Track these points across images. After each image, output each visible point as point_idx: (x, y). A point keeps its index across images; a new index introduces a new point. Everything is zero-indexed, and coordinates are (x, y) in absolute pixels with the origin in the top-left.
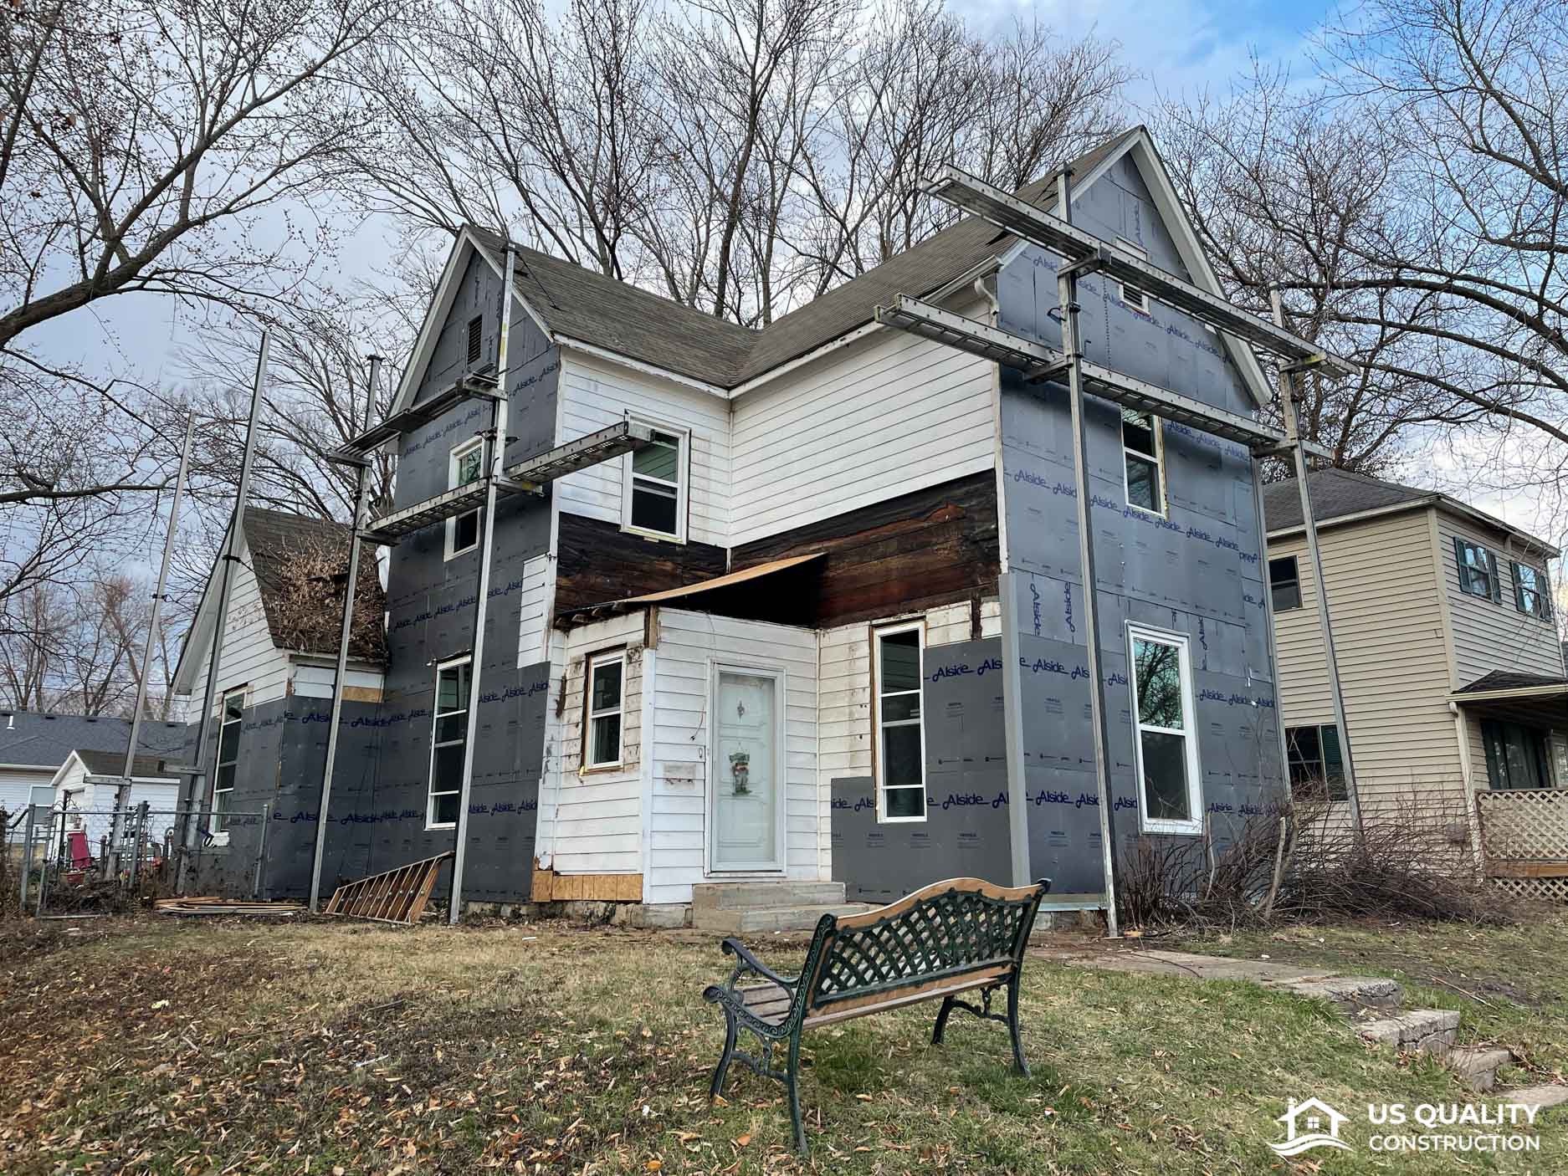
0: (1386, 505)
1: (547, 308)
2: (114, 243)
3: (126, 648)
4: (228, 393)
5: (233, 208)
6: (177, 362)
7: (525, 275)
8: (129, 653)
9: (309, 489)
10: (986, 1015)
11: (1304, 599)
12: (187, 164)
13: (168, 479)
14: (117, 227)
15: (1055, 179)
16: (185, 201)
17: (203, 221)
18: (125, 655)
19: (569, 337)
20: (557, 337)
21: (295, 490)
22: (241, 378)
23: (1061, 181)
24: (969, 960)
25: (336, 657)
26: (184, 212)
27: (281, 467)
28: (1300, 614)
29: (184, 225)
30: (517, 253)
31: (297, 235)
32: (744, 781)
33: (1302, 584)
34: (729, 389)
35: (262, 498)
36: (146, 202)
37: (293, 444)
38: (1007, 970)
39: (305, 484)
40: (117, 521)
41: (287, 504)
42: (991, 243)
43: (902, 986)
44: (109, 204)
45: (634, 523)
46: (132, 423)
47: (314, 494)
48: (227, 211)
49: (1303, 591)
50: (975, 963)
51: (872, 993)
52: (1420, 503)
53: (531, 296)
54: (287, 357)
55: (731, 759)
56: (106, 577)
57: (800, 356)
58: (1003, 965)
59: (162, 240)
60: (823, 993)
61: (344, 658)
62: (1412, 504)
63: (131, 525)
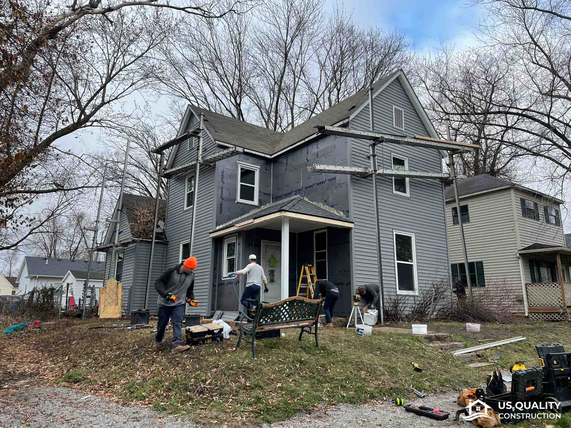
0: (497, 187)
1: (214, 132)
2: (83, 112)
3: (83, 236)
4: (116, 153)
5: (118, 97)
6: (100, 142)
7: (207, 121)
8: (84, 238)
9: (143, 184)
10: (310, 333)
11: (471, 219)
12: (104, 87)
13: (99, 184)
14: (83, 107)
15: (368, 91)
16: (103, 97)
17: (109, 102)
18: (83, 239)
19: (220, 141)
20: (216, 141)
21: (138, 184)
22: (120, 147)
23: (370, 92)
24: (303, 318)
25: (151, 240)
26: (103, 100)
27: (134, 177)
28: (469, 224)
29: (103, 104)
30: (204, 116)
31: (139, 108)
32: (273, 278)
33: (470, 214)
34: (271, 155)
35: (127, 187)
36: (92, 99)
37: (137, 169)
38: (314, 321)
39: (142, 183)
40: (82, 195)
41: (136, 189)
42: (350, 110)
43: (282, 323)
44: (80, 99)
45: (241, 198)
46: (88, 166)
47: (144, 185)
48: (116, 98)
49: (470, 216)
50: (304, 319)
51: (274, 324)
52: (508, 186)
53: (208, 128)
54: (135, 140)
55: (269, 271)
56: (77, 212)
57: (292, 145)
58: (313, 319)
59: (97, 108)
60: (261, 322)
61: (154, 241)
62: (505, 187)
63: (86, 197)
